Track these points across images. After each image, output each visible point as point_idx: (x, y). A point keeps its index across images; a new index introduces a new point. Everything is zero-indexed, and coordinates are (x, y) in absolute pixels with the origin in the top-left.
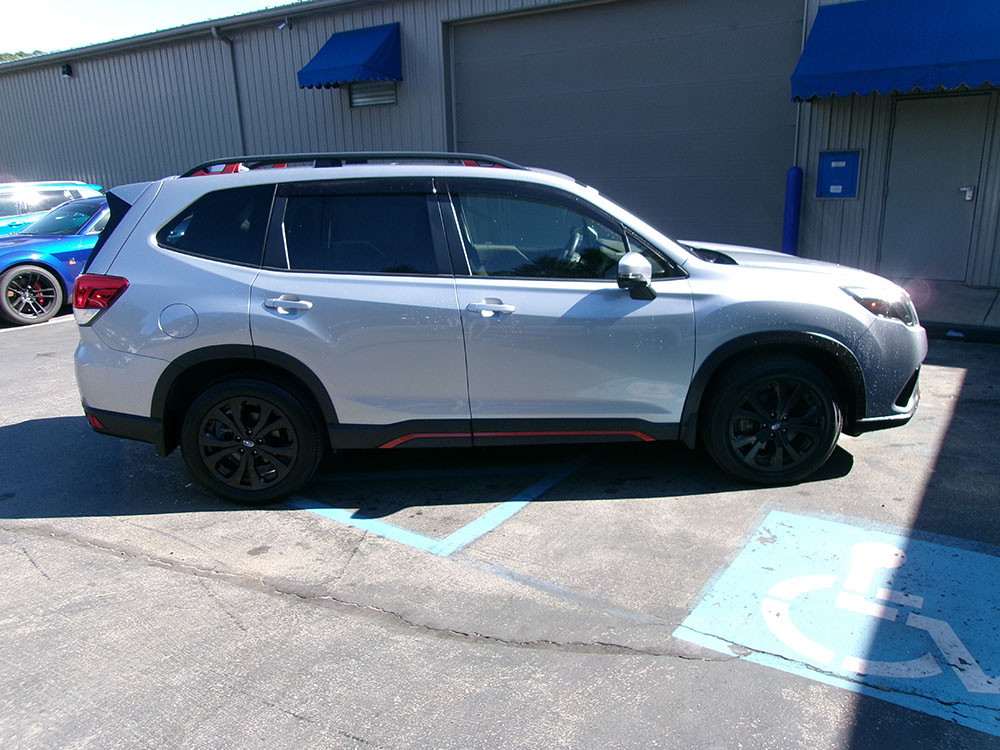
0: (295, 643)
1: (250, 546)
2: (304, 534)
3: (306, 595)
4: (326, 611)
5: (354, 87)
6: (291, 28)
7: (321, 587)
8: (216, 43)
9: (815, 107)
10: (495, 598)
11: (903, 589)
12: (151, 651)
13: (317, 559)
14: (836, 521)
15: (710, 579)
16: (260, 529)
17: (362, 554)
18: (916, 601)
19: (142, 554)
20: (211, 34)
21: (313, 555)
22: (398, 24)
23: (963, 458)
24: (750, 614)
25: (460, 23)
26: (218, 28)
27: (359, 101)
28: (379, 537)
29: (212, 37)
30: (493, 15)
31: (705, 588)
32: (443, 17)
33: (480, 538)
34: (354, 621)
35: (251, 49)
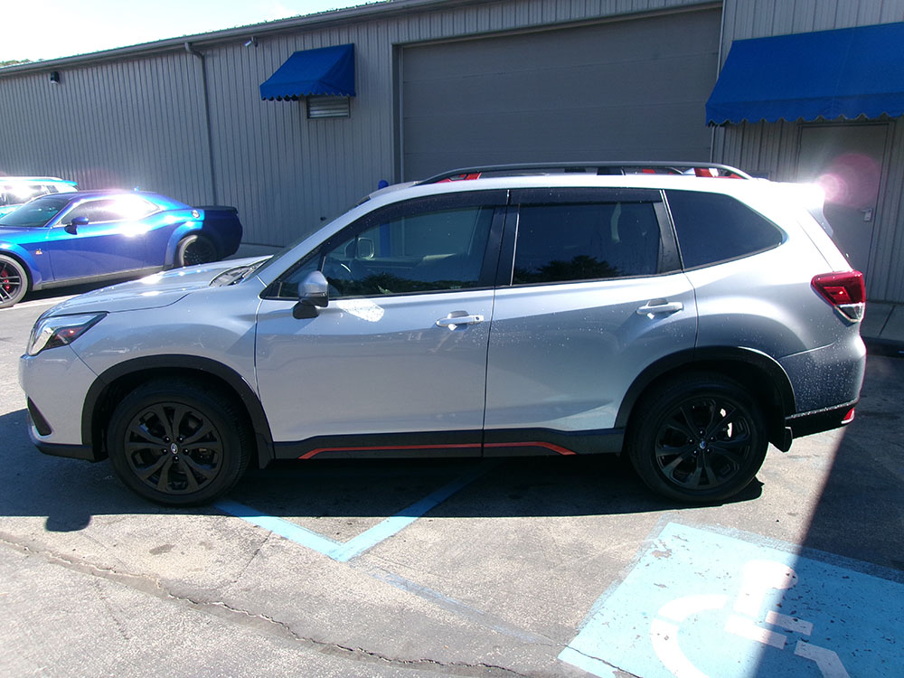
0: (176, 655)
1: (153, 544)
2: (209, 533)
3: (197, 600)
4: (215, 619)
5: (311, 100)
6: (256, 46)
7: (215, 591)
8: (189, 57)
9: (729, 131)
10: (388, 610)
11: (793, 613)
12: (26, 662)
13: (217, 561)
14: (731, 535)
15: (602, 596)
16: (167, 526)
17: (263, 557)
18: (805, 627)
19: (45, 550)
20: (184, 48)
21: (214, 556)
22: (353, 45)
23: (858, 472)
24: (639, 636)
25: (409, 46)
26: (190, 44)
27: (315, 113)
28: (282, 538)
29: (186, 53)
30: (438, 40)
31: (596, 605)
32: (393, 39)
33: (381, 543)
34: (242, 632)
35: (219, 64)
